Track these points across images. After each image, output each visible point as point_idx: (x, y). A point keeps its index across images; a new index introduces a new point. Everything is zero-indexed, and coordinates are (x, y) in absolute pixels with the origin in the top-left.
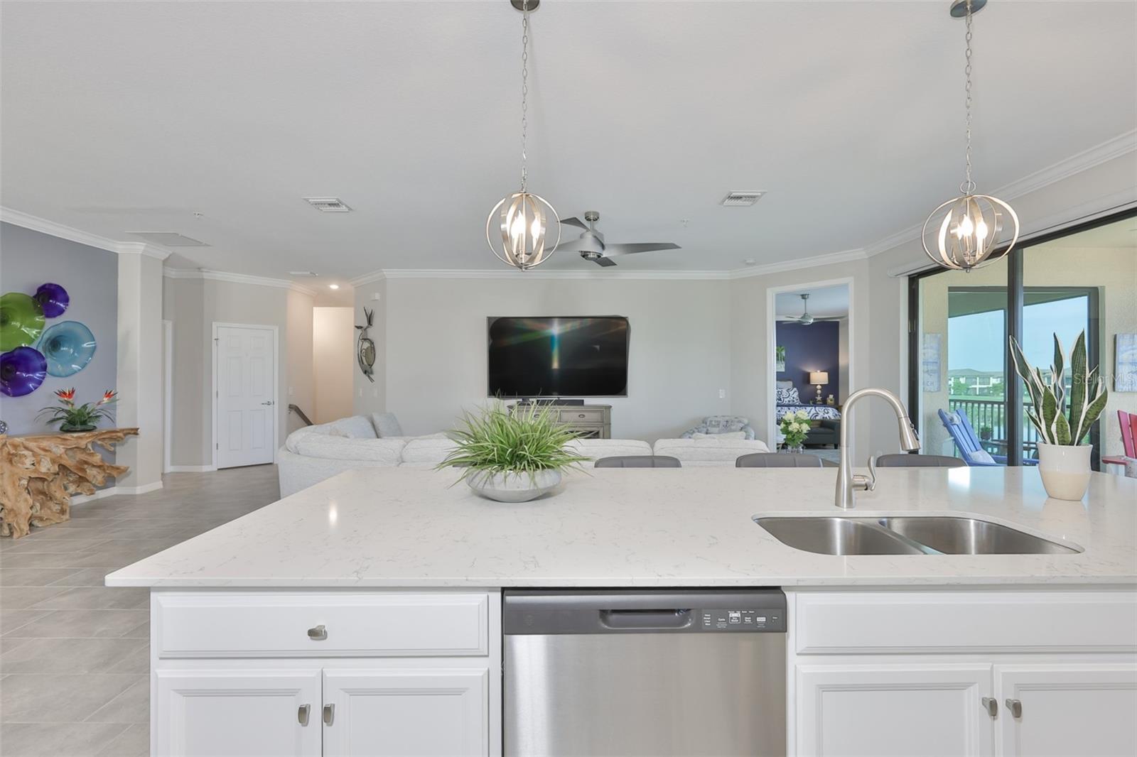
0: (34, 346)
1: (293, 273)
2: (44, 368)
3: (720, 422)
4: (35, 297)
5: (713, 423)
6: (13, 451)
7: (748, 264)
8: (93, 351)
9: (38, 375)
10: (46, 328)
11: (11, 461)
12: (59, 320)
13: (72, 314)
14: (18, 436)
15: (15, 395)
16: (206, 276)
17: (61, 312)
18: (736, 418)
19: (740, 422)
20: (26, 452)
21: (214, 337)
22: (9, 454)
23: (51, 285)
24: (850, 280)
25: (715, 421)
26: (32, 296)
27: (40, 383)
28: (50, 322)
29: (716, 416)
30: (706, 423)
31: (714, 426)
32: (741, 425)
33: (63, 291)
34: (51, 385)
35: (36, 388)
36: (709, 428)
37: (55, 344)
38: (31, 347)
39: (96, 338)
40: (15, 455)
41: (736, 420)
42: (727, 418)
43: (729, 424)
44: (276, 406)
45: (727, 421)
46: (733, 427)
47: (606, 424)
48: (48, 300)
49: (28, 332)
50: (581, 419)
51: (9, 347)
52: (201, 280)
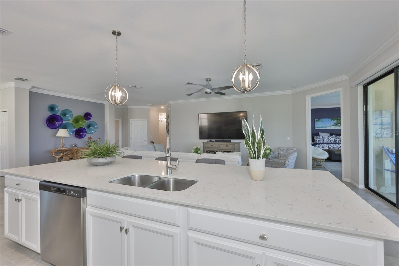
0: (84, 127)
1: (148, 104)
2: (86, 132)
3: (284, 149)
4: (84, 116)
5: (282, 150)
6: (77, 151)
7: (293, 87)
8: (97, 128)
9: (85, 133)
10: (86, 123)
11: (76, 153)
12: (90, 121)
13: (93, 119)
14: (79, 148)
15: (80, 138)
16: (129, 107)
17: (90, 119)
18: (291, 148)
19: (292, 149)
20: (80, 151)
21: (131, 123)
22: (76, 151)
23: (87, 113)
24: (341, 89)
25: (283, 149)
26: (83, 116)
27: (85, 135)
28: (87, 121)
29: (284, 147)
30: (279, 150)
31: (282, 151)
32: (293, 151)
33: (90, 114)
34: (88, 136)
35: (84, 137)
36: (280, 152)
37: (89, 126)
38: (83, 127)
39: (98, 125)
40: (78, 152)
41: (291, 149)
42: (288, 148)
43: (288, 150)
44: (147, 141)
45: (287, 149)
46: (289, 152)
47: (236, 149)
48: (87, 116)
49: (83, 124)
50: (227, 147)
51: (78, 127)
52: (128, 108)
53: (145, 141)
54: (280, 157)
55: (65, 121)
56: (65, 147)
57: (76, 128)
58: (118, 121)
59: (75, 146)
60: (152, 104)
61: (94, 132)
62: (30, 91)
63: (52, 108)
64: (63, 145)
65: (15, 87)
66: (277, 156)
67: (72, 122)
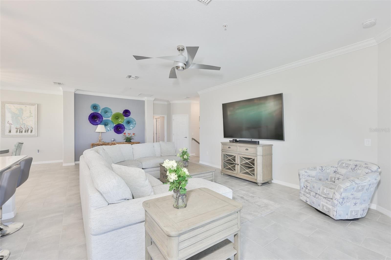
0: (122, 124)
2: (124, 128)
3: (350, 165)
8: (135, 124)
10: (125, 119)
12: (128, 117)
15: (119, 134)
19: (367, 168)
21: (173, 119)
23: (126, 110)
26: (122, 113)
30: (338, 165)
34: (126, 131)
35: (123, 132)
37: (128, 123)
39: (136, 121)
42: (357, 163)
43: (357, 168)
44: (188, 138)
45: (356, 166)
46: (359, 171)
47: (259, 155)
48: (127, 113)
49: (122, 121)
50: (247, 151)
51: (117, 124)
52: (170, 104)
53: (186, 138)
54: (338, 179)
55: (105, 118)
56: (103, 141)
57: (114, 124)
58: (164, 117)
59: (114, 141)
60: (187, 97)
61: (133, 128)
62: (75, 94)
63: (95, 107)
64: (101, 139)
65: (63, 91)
66: (330, 176)
67: (111, 119)
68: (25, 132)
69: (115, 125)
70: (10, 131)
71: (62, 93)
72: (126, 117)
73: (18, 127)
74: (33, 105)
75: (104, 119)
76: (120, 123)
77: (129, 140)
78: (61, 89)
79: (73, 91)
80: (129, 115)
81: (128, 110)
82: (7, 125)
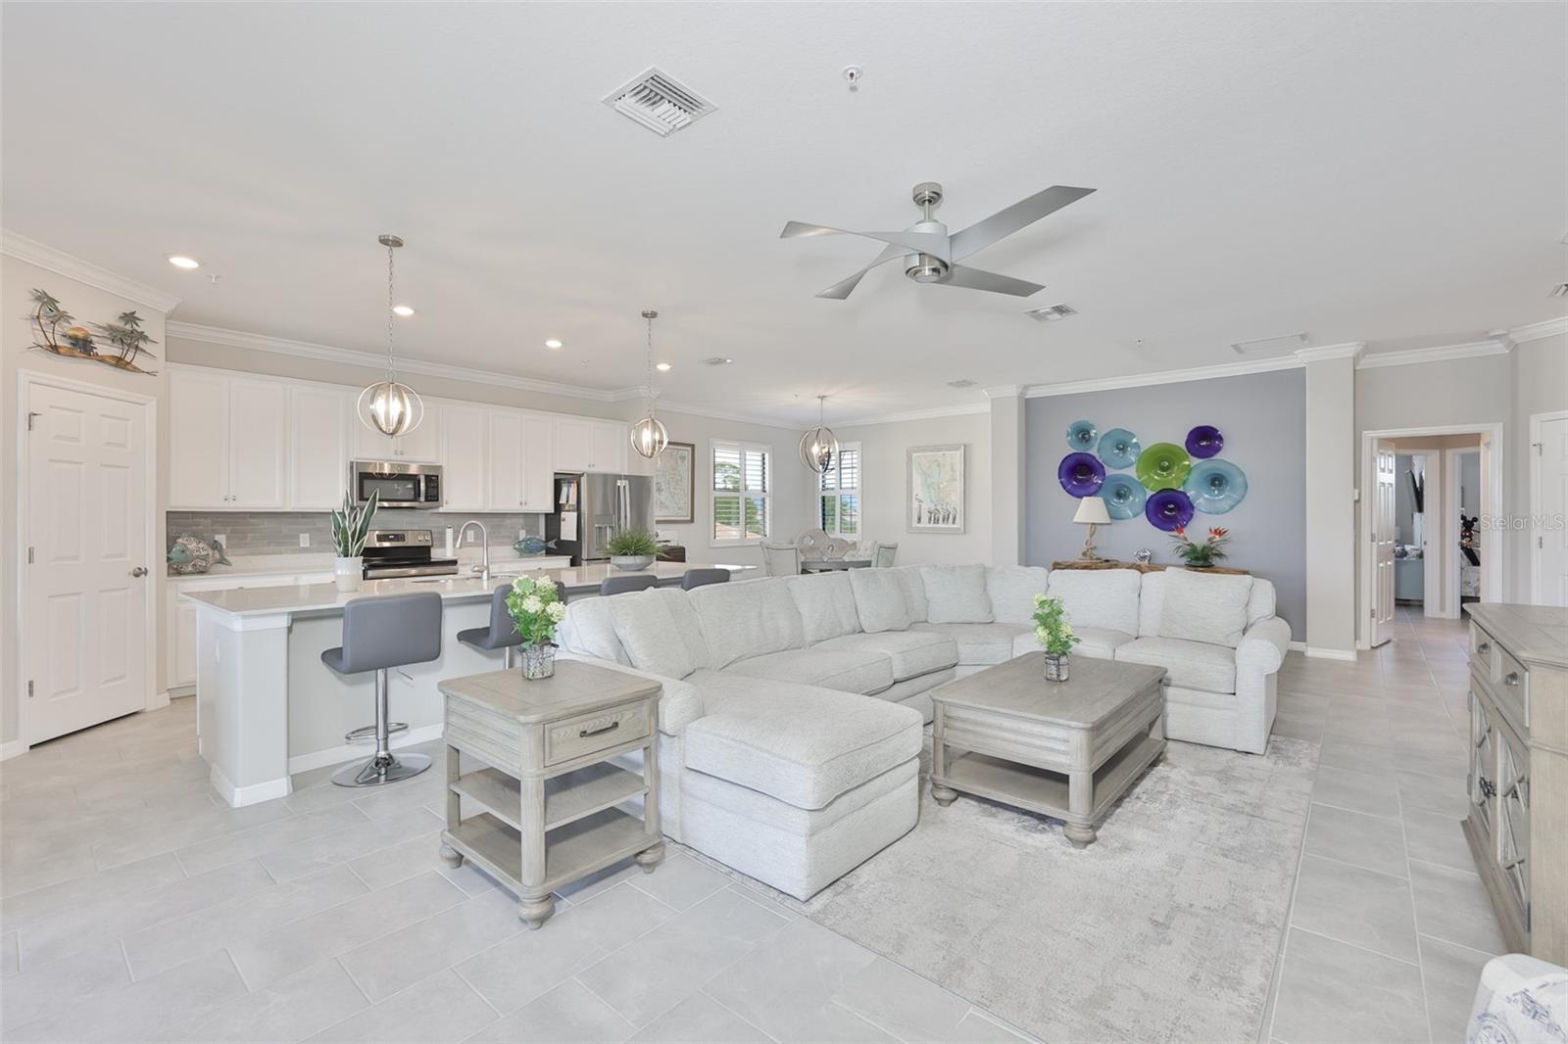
4: (1186, 442)
8: (1245, 486)
12: (1211, 458)
21: (1534, 441)
33: (1215, 430)
35: (1185, 525)
39: (1245, 472)
48: (1204, 440)
49: (1183, 476)
51: (1160, 488)
55: (1113, 469)
57: (1148, 492)
59: (1145, 557)
62: (1020, 400)
63: (1083, 433)
64: (1090, 549)
65: (992, 399)
67: (1137, 471)
68: (943, 520)
69: (1150, 493)
70: (919, 519)
71: (986, 408)
72: (1199, 456)
73: (933, 508)
74: (955, 448)
75: (1110, 472)
76: (1174, 486)
77: (1202, 560)
78: (986, 394)
79: (1012, 391)
80: (1218, 449)
81: (1212, 428)
82: (916, 504)
